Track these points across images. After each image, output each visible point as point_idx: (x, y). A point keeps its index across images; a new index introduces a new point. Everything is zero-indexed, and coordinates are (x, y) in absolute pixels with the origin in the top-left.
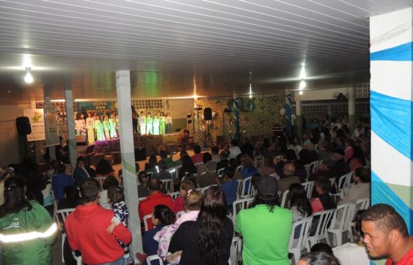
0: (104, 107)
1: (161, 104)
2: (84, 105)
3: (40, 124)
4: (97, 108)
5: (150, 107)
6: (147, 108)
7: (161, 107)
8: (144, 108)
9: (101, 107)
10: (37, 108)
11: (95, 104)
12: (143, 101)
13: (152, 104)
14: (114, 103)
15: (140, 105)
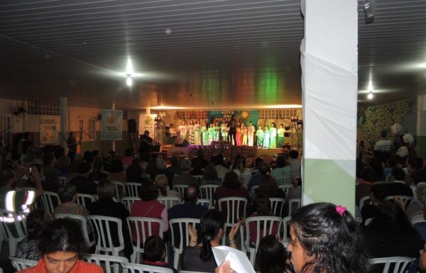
2: (214, 114)
3: (150, 126)
4: (225, 116)
5: (281, 118)
6: (277, 118)
8: (273, 118)
9: (228, 116)
10: (151, 113)
11: (223, 113)
12: (273, 112)
13: (284, 115)
14: (241, 112)
15: (270, 115)
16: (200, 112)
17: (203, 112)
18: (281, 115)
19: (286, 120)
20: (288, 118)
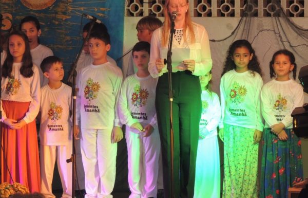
6: (249, 10)
8: (226, 10)
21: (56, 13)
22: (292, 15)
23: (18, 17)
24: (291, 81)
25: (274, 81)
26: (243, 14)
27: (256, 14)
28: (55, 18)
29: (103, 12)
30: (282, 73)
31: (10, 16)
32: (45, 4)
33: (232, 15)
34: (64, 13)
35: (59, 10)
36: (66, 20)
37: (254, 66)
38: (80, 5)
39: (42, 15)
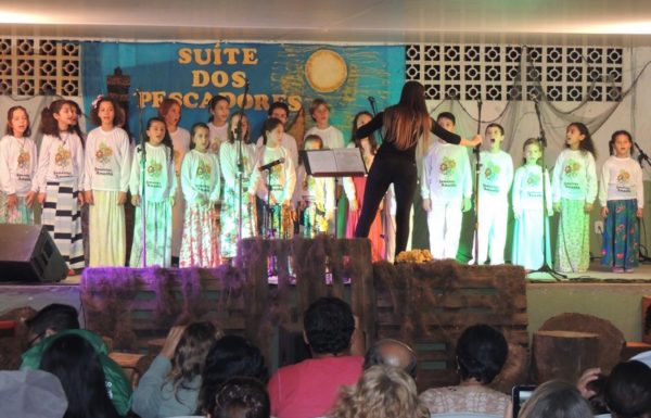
0: (239, 80)
1: (617, 75)
4: (199, 78)
5: (535, 93)
6: (514, 95)
7: (616, 96)
8: (494, 94)
9: (219, 79)
11: (185, 57)
12: (493, 54)
13: (555, 74)
14: (305, 54)
15: (473, 73)
16: (26, 47)
17: (49, 48)
18: (534, 74)
19: (565, 106)
20: (574, 95)
21: (343, 95)
22: (552, 99)
23: (307, 99)
24: (629, 159)
25: (614, 158)
26: (508, 97)
27: (520, 98)
28: (341, 100)
29: (385, 95)
30: (623, 152)
31: (300, 98)
32: (332, 88)
33: (499, 98)
34: (350, 95)
35: (346, 92)
36: (352, 103)
37: (586, 146)
38: (365, 89)
39: (330, 97)
